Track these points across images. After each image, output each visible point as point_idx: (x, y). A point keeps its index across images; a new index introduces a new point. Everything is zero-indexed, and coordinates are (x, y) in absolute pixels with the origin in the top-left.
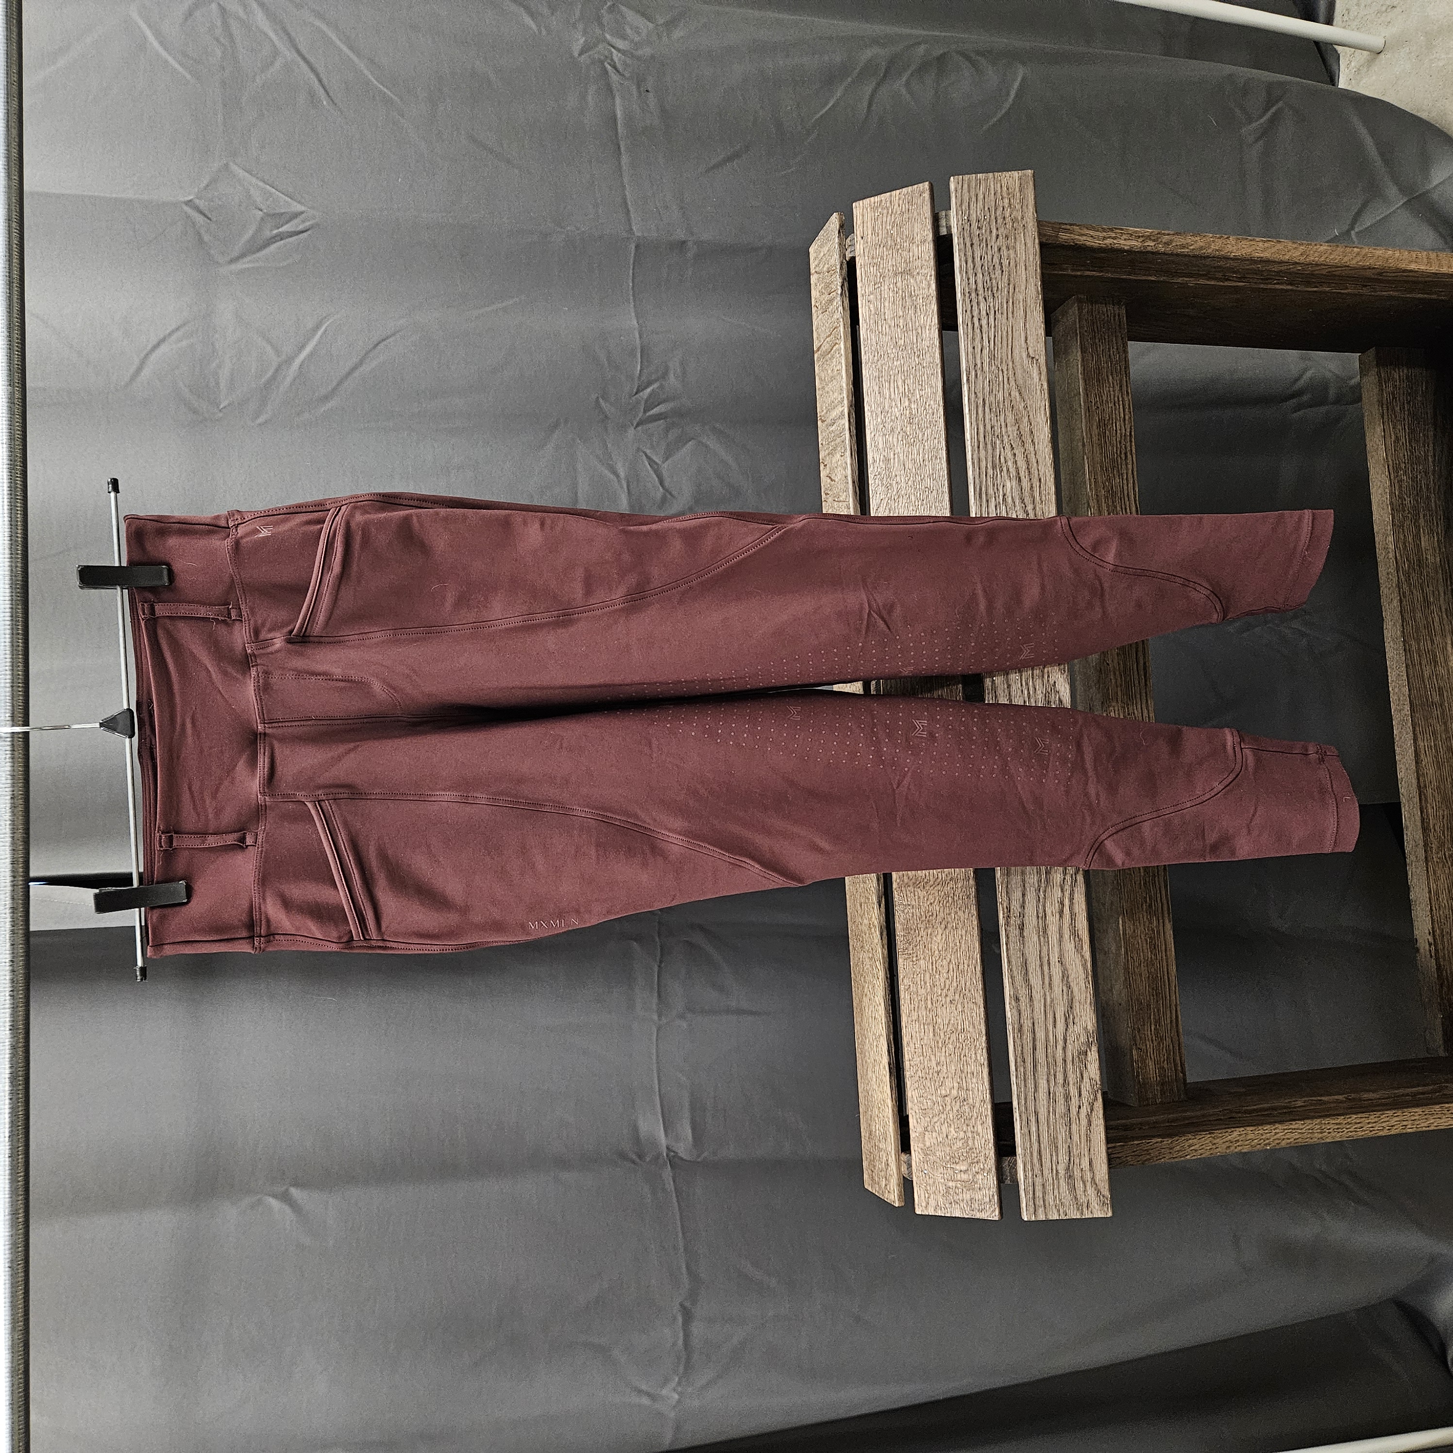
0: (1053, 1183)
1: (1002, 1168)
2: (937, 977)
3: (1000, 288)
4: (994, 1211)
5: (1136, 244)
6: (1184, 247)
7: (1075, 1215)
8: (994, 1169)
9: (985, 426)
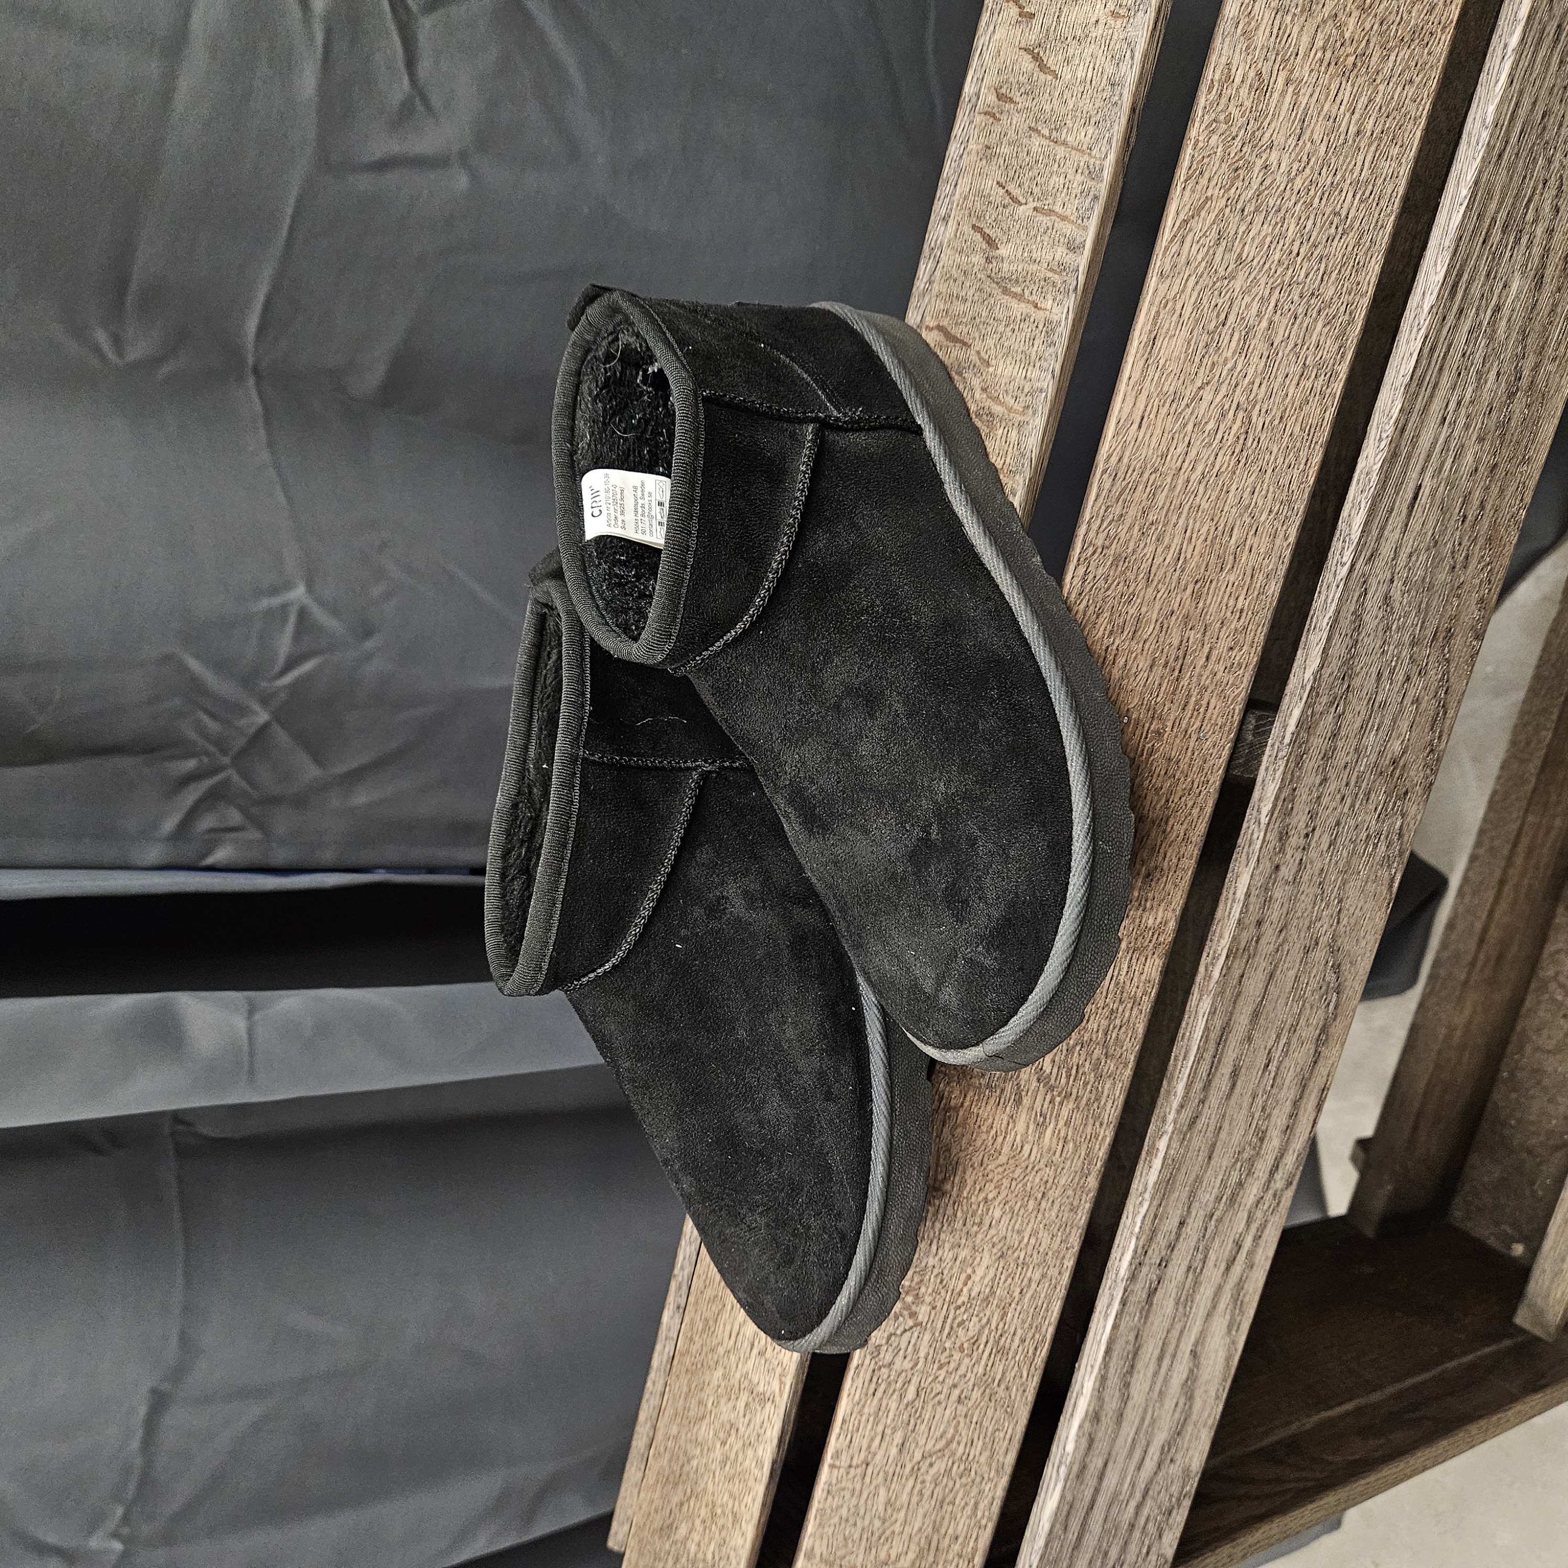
2: (948, 1345)
9: (1534, 103)
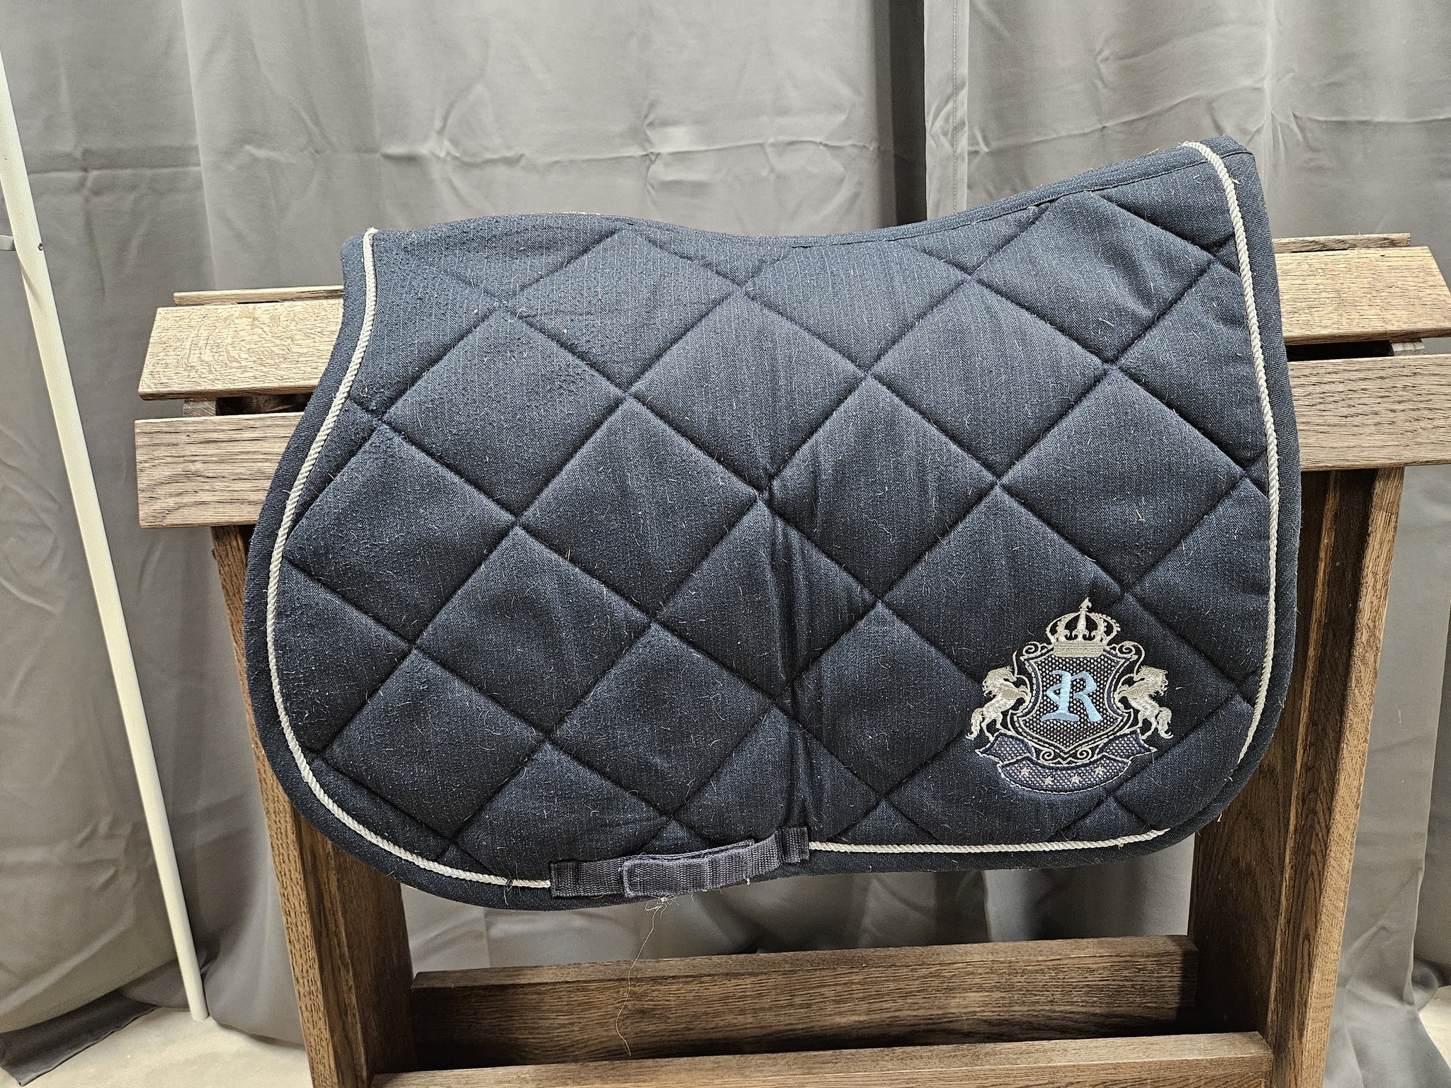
0: (179, 457)
1: (203, 401)
3: (1324, 413)
4: (149, 387)
5: (1365, 618)
6: (1357, 681)
7: (143, 481)
8: (199, 388)
